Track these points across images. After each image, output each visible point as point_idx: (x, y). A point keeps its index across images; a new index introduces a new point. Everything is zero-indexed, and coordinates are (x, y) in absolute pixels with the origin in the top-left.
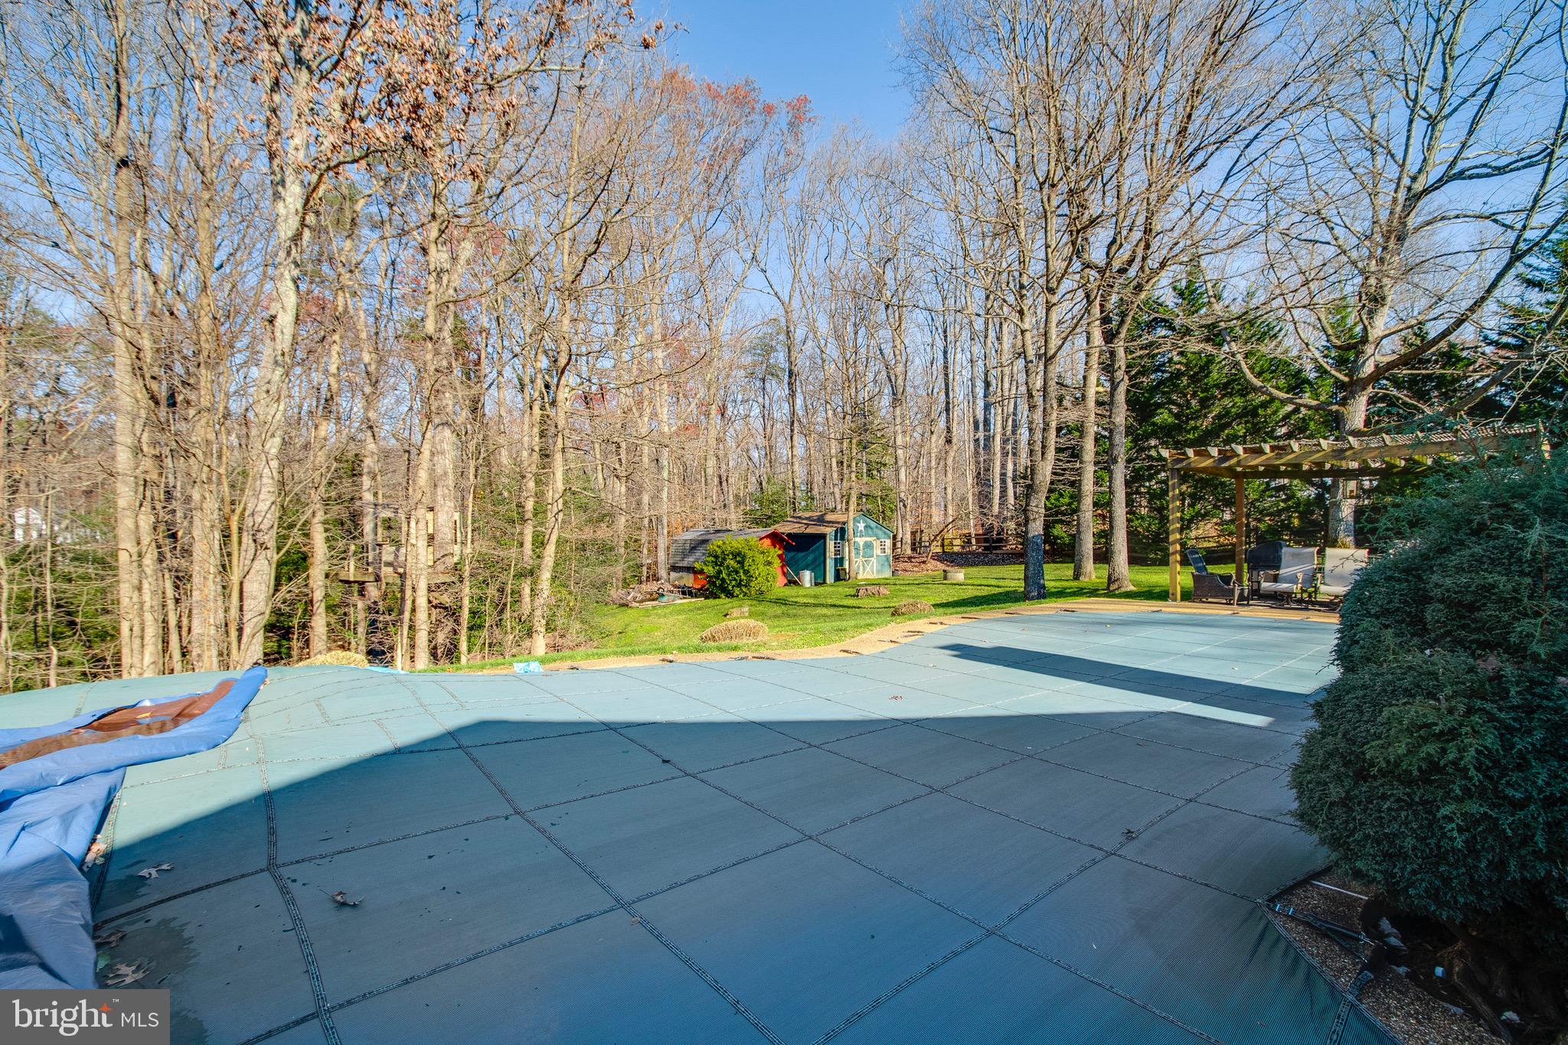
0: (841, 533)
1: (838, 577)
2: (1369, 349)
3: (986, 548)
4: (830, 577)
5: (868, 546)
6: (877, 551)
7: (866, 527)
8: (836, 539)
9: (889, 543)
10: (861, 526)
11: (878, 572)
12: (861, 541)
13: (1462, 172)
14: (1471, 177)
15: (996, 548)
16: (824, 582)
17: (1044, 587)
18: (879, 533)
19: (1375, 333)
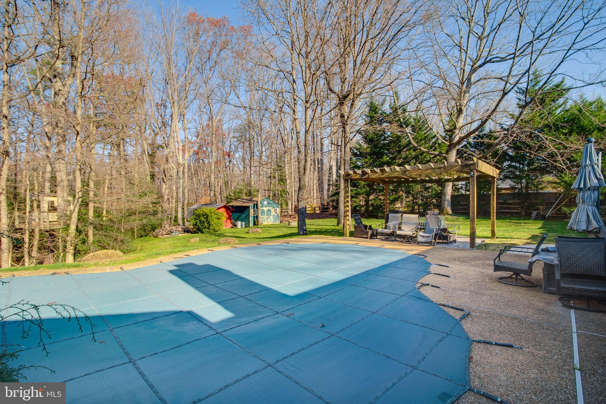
0: (256, 206)
1: (254, 224)
2: (457, 131)
3: (321, 212)
4: (251, 224)
5: (269, 211)
6: (273, 213)
7: (268, 203)
8: (254, 208)
9: (278, 210)
10: (266, 203)
11: (274, 221)
12: (265, 209)
13: (491, 60)
14: (494, 62)
15: (325, 211)
16: (249, 226)
17: (306, 230)
18: (275, 205)
19: (459, 125)
